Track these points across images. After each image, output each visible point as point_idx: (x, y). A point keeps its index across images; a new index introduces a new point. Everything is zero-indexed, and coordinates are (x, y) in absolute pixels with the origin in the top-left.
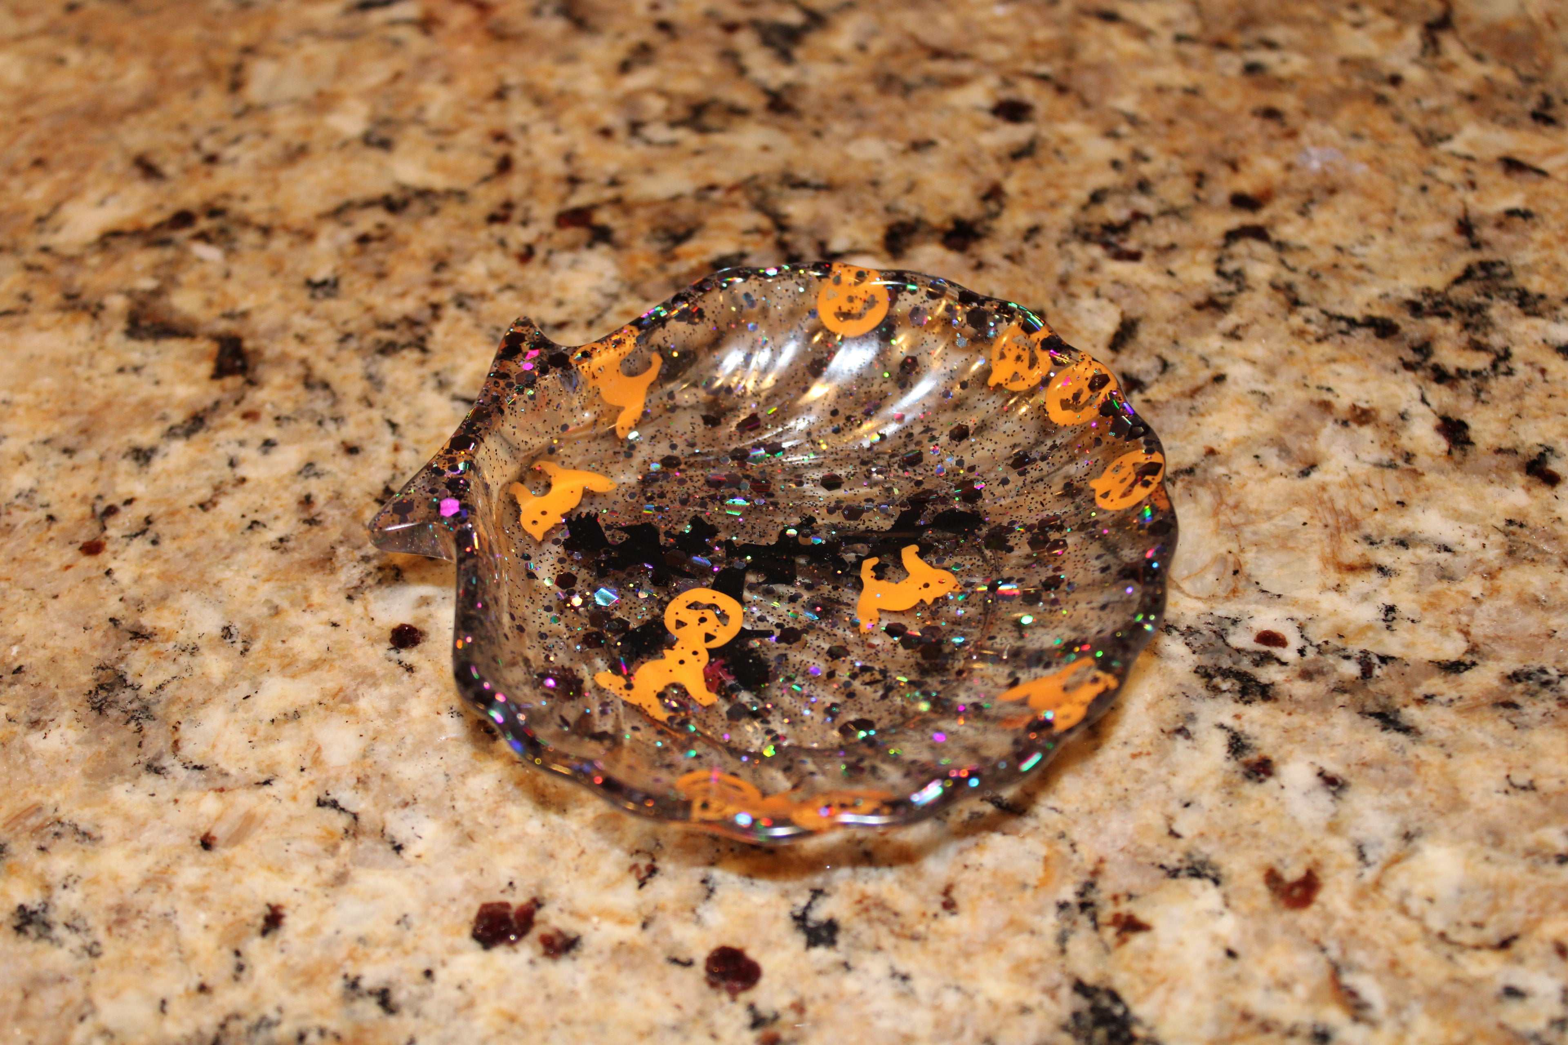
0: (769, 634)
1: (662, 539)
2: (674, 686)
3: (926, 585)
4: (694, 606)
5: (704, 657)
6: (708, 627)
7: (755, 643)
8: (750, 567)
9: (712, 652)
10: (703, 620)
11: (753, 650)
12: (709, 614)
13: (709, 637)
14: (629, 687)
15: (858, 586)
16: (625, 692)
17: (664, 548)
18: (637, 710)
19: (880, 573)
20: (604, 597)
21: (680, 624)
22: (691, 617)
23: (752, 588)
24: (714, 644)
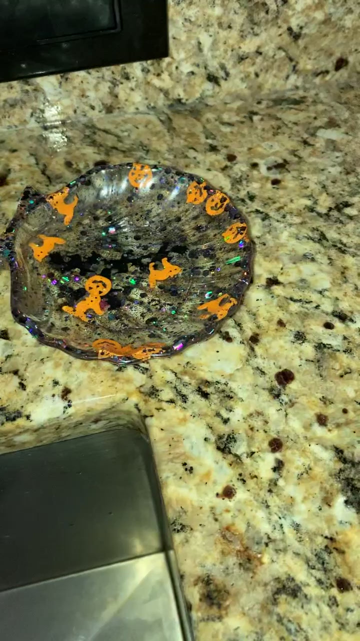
0: (121, 290)
1: (82, 259)
2: (90, 309)
3: (171, 271)
4: (95, 282)
5: (99, 299)
6: (100, 289)
7: (116, 293)
8: (112, 268)
9: (102, 297)
10: (98, 286)
11: (115, 296)
12: (100, 284)
13: (100, 292)
14: (74, 311)
15: (149, 272)
16: (73, 313)
17: (83, 262)
18: (78, 318)
19: (155, 267)
20: (65, 280)
21: (90, 288)
22: (94, 286)
23: (114, 275)
24: (101, 295)
